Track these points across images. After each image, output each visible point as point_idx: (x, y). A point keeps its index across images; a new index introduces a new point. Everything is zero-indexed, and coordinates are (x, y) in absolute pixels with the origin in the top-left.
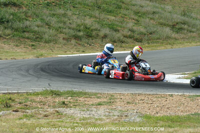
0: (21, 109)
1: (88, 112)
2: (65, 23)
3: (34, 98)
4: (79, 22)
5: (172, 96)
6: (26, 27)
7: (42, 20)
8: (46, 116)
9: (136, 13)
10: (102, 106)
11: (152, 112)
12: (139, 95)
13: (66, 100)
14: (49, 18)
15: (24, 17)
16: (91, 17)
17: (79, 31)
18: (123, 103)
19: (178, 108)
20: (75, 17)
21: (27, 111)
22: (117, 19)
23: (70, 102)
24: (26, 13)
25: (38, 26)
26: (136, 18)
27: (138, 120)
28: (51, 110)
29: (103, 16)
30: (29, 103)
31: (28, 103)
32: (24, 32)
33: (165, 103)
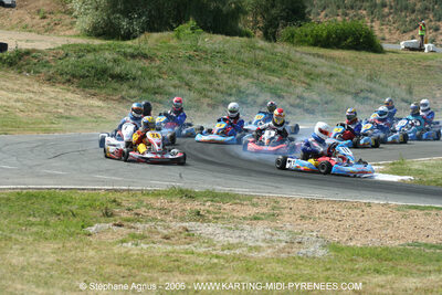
0: (128, 221)
1: (237, 233)
2: (211, 84)
3: (152, 200)
4: (230, 82)
5: (369, 205)
6: (159, 87)
7: (181, 78)
8: (167, 238)
9: (308, 74)
10: (260, 222)
11: (343, 236)
12: (319, 201)
13: (202, 208)
14: (190, 76)
15: (157, 73)
16: (247, 77)
17: (231, 95)
18: (293, 218)
19: (384, 232)
20: (225, 76)
21: (138, 225)
22: (282, 81)
23: (208, 212)
24: (159, 68)
25: (175, 87)
26: (308, 81)
27: (321, 253)
28: (177, 225)
29: (263, 76)
30: (144, 209)
31: (142, 210)
32: (156, 93)
33: (361, 221)
